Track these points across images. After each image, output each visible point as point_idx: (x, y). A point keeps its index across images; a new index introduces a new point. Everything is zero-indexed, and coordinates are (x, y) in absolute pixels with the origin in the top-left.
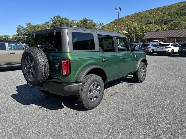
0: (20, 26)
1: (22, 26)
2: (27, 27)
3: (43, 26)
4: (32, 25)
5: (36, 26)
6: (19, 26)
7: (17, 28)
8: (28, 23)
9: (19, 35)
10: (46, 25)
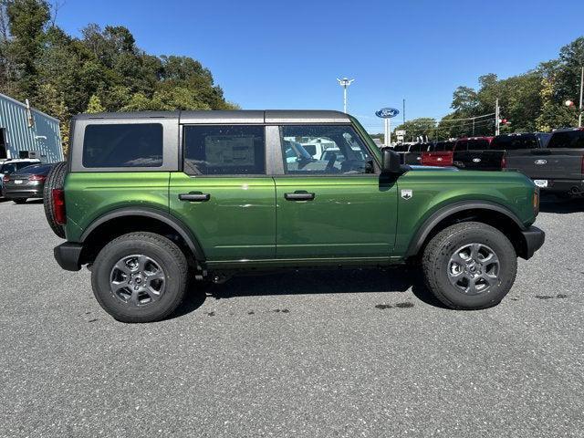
0: (463, 89)
1: (469, 87)
2: (484, 89)
3: (532, 79)
4: (498, 80)
5: (510, 82)
6: (461, 87)
7: (455, 94)
8: (488, 77)
9: (457, 115)
10: (545, 76)
